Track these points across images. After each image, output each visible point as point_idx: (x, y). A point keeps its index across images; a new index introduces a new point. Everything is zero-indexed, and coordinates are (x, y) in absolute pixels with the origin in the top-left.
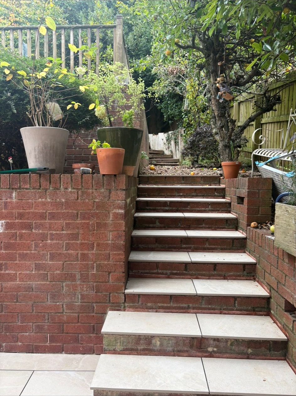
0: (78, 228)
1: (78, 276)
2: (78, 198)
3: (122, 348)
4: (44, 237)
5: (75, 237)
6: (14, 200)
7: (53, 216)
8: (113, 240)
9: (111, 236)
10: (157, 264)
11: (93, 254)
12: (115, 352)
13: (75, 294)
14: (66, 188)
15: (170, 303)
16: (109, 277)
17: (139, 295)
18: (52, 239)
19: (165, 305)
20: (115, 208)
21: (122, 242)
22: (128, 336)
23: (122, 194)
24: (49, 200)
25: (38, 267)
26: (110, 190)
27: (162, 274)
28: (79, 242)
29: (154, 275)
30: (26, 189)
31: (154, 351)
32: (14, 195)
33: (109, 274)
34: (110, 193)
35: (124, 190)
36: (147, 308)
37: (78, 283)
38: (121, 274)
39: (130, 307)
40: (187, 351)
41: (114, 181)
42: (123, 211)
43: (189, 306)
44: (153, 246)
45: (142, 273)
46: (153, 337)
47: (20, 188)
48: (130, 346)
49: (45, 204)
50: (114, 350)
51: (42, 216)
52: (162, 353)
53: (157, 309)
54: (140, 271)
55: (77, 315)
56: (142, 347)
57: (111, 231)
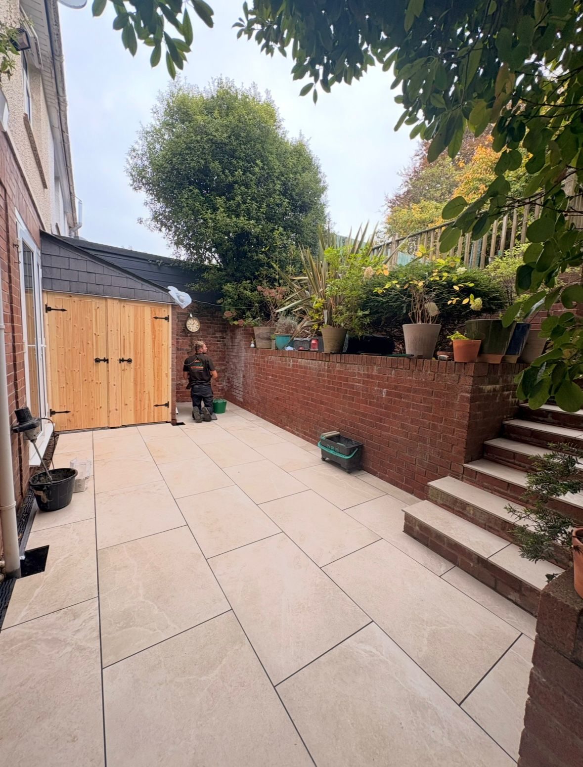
0: (432, 403)
1: (428, 441)
2: (434, 379)
3: (442, 502)
4: (408, 406)
5: (429, 409)
6: (393, 376)
7: (415, 391)
8: (458, 419)
9: (457, 414)
10: (514, 455)
11: (441, 426)
12: (436, 503)
13: (425, 454)
14: (427, 371)
15: (507, 490)
16: (452, 449)
17: (477, 472)
18: (413, 408)
19: (502, 490)
20: (462, 391)
21: (466, 422)
22: (448, 495)
23: (470, 380)
24: (414, 379)
25: (402, 426)
26: (460, 375)
27: (520, 466)
28: (431, 414)
29: (509, 464)
30: (401, 369)
31: (467, 516)
32: (393, 372)
33: (452, 446)
34: (459, 378)
35: (472, 377)
36: (482, 486)
37: (428, 446)
38: (463, 449)
39: (467, 480)
40: (498, 531)
41: (464, 369)
42: (469, 395)
43: (528, 501)
44: (527, 439)
45: (497, 458)
46: (468, 504)
47: (397, 368)
48: (448, 504)
49: (411, 382)
50: (436, 501)
51: (409, 390)
52: (473, 520)
53: (493, 491)
54: (496, 456)
55: (425, 470)
56: (458, 509)
57: (457, 410)
